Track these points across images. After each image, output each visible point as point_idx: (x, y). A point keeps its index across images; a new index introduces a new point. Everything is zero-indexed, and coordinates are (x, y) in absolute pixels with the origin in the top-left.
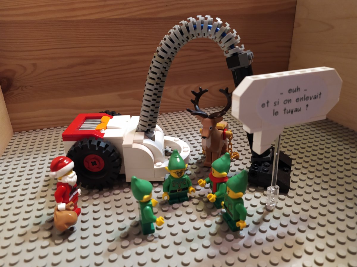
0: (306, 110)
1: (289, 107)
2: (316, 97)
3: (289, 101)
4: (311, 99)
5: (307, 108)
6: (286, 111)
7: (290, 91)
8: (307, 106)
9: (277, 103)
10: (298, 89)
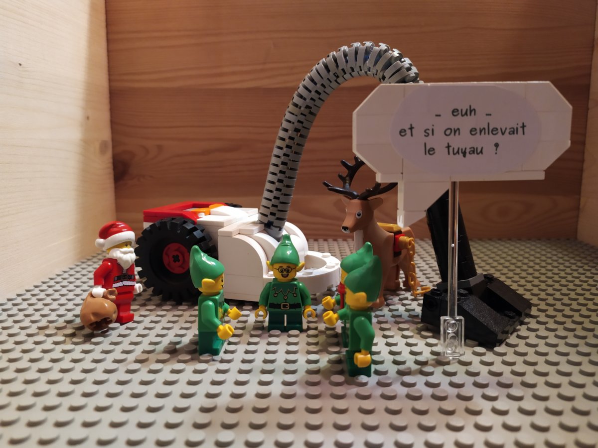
0: (496, 153)
1: (457, 142)
2: (513, 131)
3: (457, 131)
4: (503, 134)
5: (496, 150)
6: (451, 149)
7: (455, 112)
8: (497, 145)
9: (430, 132)
10: (472, 111)
